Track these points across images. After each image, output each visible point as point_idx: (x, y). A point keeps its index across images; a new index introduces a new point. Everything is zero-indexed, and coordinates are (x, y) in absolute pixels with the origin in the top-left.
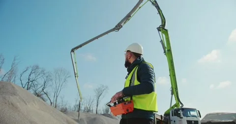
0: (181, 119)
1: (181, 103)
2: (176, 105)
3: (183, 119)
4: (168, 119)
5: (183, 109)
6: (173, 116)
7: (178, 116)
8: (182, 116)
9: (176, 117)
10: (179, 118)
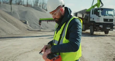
0: (99, 18)
1: (102, 3)
2: (97, 5)
3: (100, 17)
4: (88, 17)
5: (102, 9)
6: (92, 14)
7: (97, 15)
8: (100, 15)
9: (95, 15)
10: (97, 16)
